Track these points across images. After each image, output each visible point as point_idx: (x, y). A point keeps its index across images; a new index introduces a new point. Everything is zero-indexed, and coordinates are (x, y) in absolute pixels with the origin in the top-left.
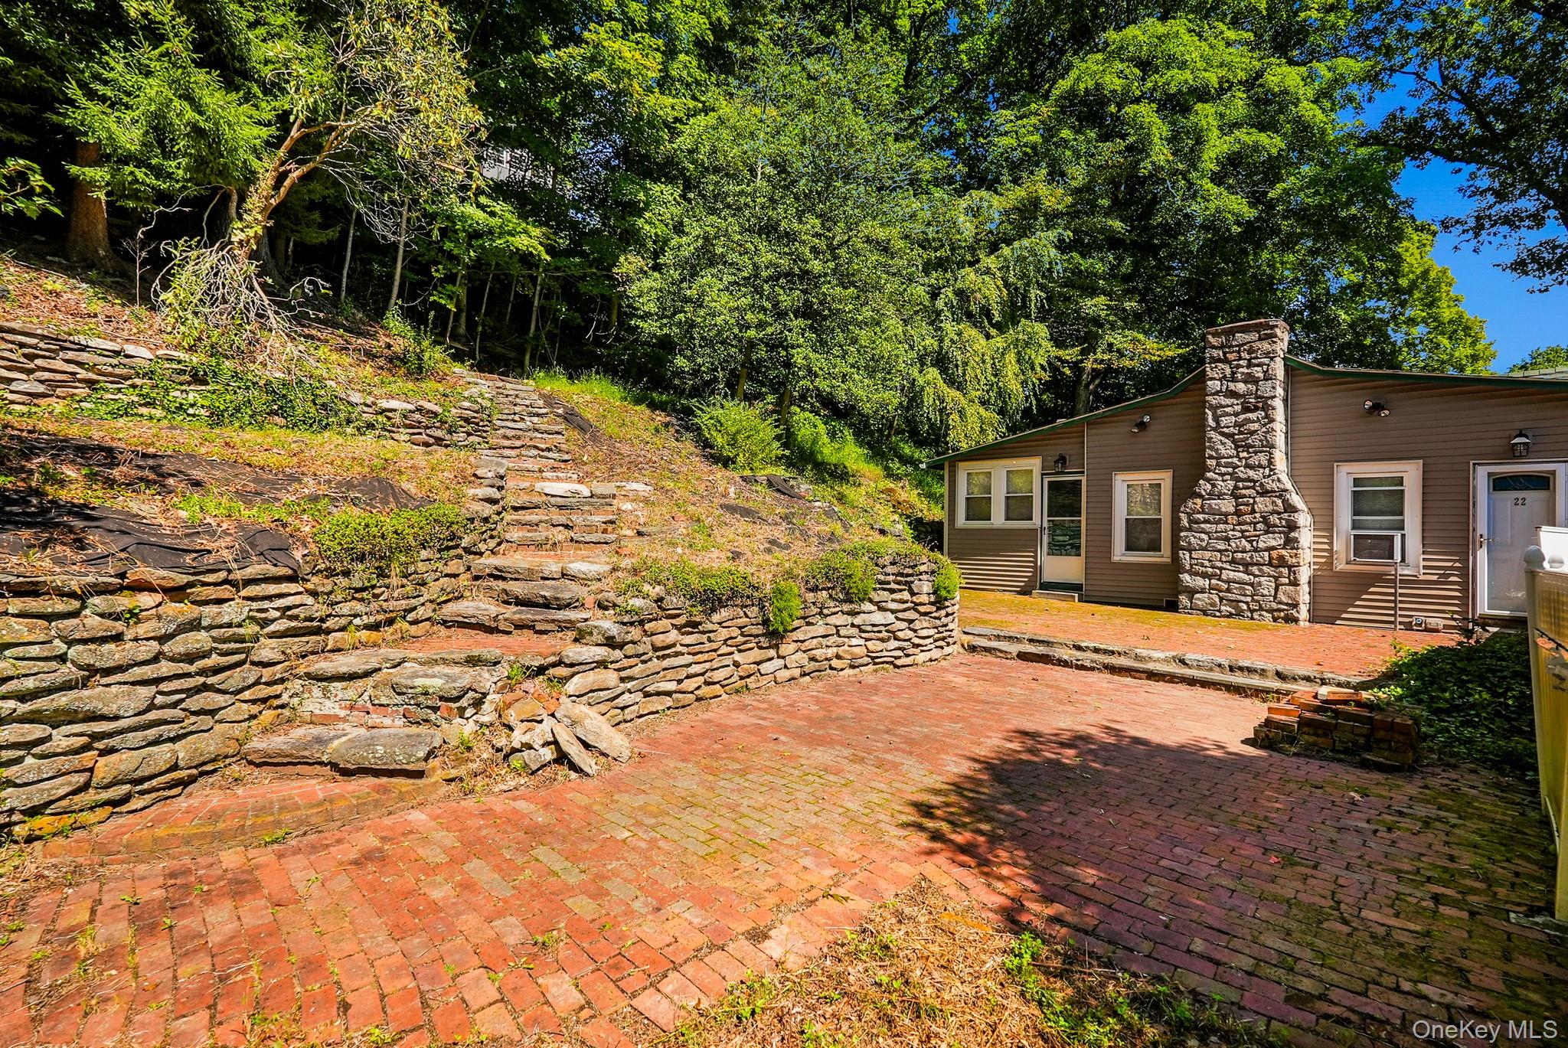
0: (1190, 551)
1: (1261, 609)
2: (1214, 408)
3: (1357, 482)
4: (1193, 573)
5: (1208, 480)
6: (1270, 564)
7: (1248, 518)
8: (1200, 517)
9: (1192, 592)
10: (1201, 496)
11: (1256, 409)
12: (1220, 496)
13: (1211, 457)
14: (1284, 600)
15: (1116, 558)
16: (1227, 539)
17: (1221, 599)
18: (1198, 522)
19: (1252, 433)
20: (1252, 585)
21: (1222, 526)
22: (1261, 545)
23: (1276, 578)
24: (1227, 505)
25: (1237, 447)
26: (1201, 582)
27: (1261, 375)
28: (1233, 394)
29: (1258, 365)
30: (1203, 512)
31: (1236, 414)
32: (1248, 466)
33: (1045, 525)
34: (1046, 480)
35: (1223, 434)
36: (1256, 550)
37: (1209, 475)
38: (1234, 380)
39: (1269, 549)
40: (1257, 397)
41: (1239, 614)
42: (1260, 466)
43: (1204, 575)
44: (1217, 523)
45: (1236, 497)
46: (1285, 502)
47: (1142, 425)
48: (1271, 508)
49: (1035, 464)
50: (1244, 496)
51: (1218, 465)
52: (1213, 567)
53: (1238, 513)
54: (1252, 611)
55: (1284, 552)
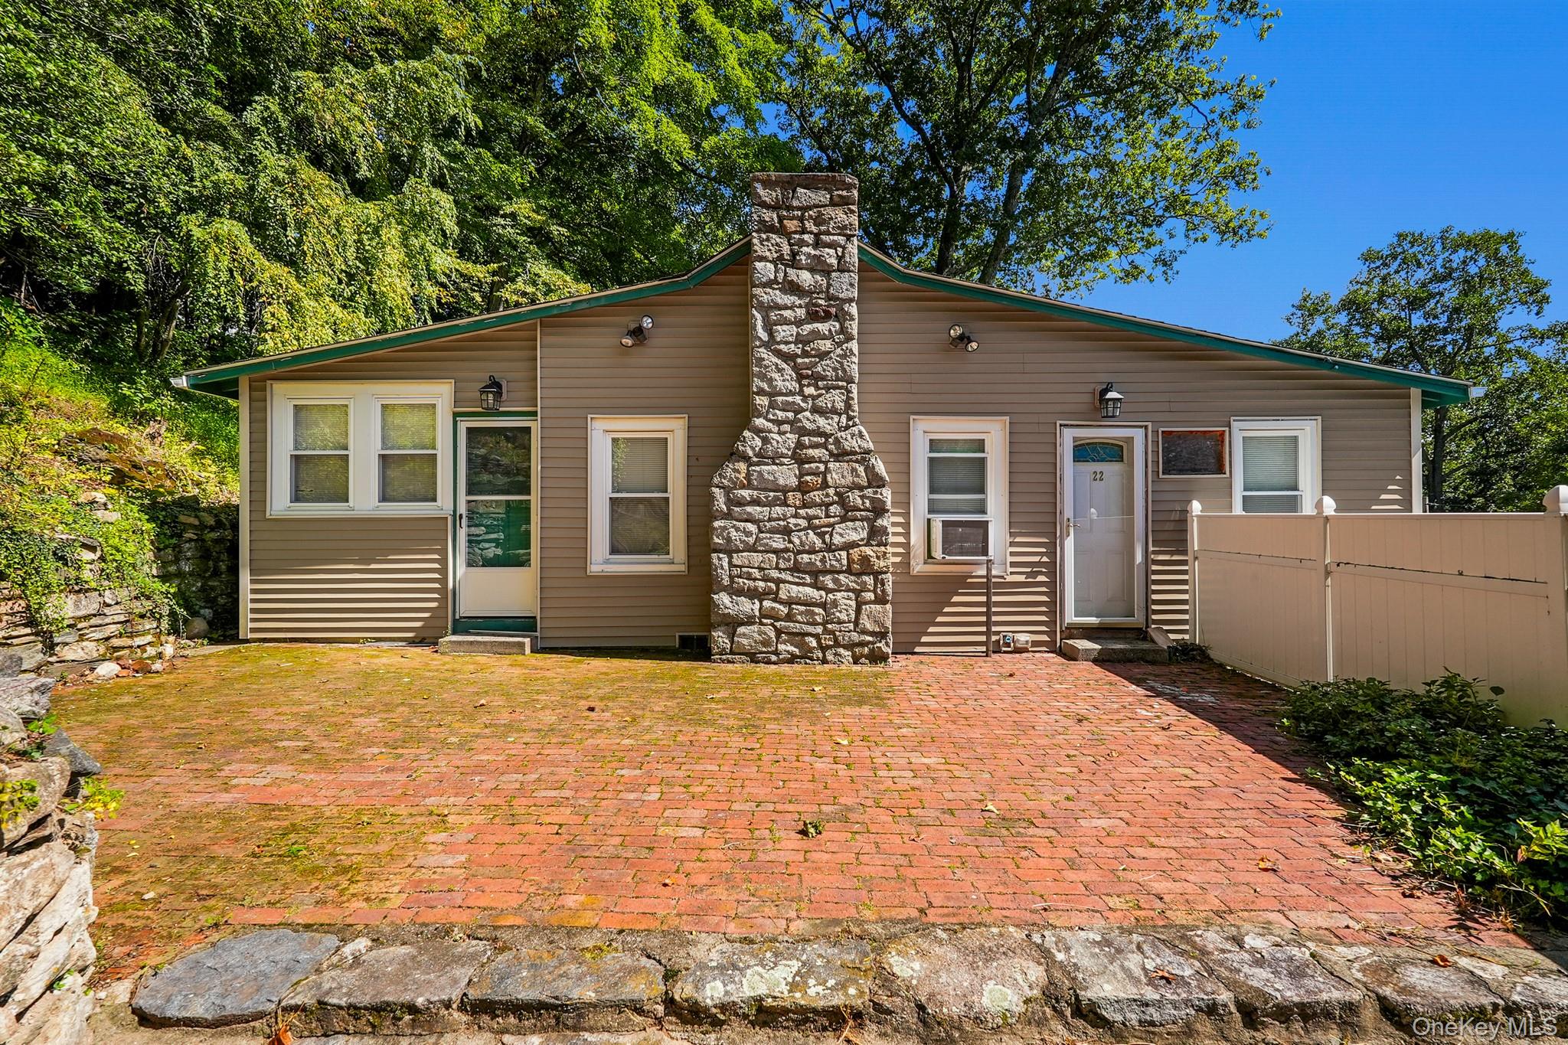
0: (729, 553)
1: (837, 644)
2: (766, 309)
3: (934, 445)
4: (736, 592)
5: (758, 431)
6: (849, 571)
7: (816, 496)
8: (746, 493)
9: (732, 624)
10: (745, 458)
11: (827, 317)
12: (775, 459)
13: (761, 392)
14: (869, 626)
15: (595, 568)
16: (787, 532)
17: (779, 632)
18: (741, 503)
19: (823, 355)
20: (823, 605)
21: (778, 510)
22: (837, 540)
23: (858, 593)
24: (786, 475)
25: (800, 378)
26: (748, 606)
27: (834, 261)
28: (793, 288)
29: (830, 245)
30: (749, 486)
31: (798, 323)
32: (816, 410)
33: (462, 509)
34: (463, 426)
35: (779, 354)
36: (830, 548)
37: (759, 422)
38: (794, 263)
39: (849, 546)
40: (829, 298)
41: (806, 655)
42: (834, 411)
43: (753, 594)
44: (770, 504)
45: (801, 461)
46: (870, 470)
47: (638, 333)
48: (849, 479)
49: (440, 393)
50: (811, 460)
51: (773, 405)
52: (765, 579)
53: (803, 488)
54: (823, 649)
55: (868, 551)
